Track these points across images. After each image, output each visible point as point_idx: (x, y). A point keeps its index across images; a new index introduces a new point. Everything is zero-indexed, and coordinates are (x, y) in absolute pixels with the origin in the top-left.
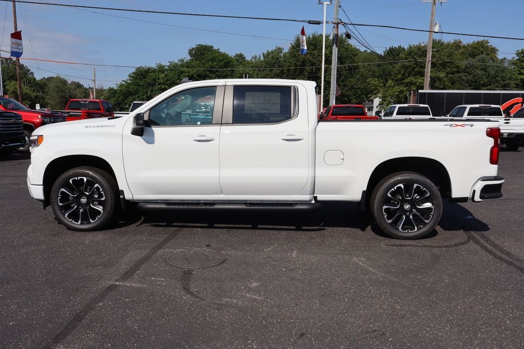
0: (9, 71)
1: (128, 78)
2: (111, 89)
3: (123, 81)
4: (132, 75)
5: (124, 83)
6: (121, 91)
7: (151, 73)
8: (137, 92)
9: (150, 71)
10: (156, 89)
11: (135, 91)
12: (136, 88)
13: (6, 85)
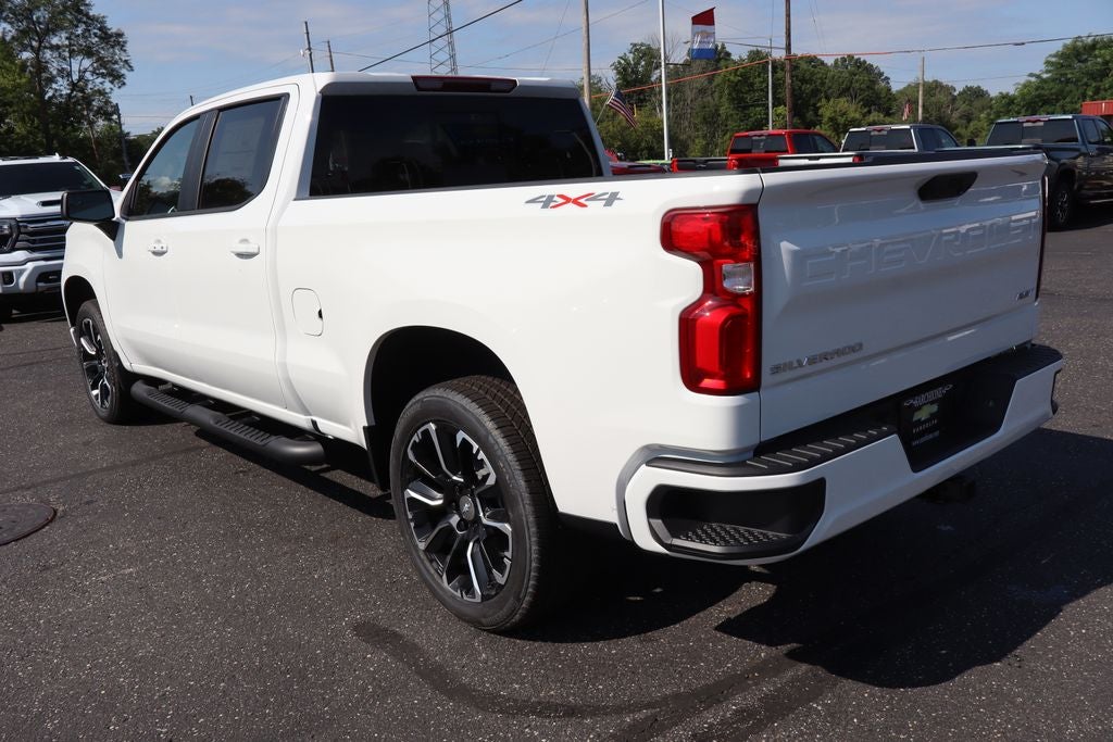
0: (841, 80)
1: (1043, 67)
2: (1004, 96)
3: (1031, 75)
4: (1054, 59)
5: (1033, 79)
6: (1023, 96)
7: (1100, 49)
8: (1060, 96)
9: (1098, 46)
10: (1107, 86)
11: (1055, 93)
12: (1058, 87)
13: (819, 108)
